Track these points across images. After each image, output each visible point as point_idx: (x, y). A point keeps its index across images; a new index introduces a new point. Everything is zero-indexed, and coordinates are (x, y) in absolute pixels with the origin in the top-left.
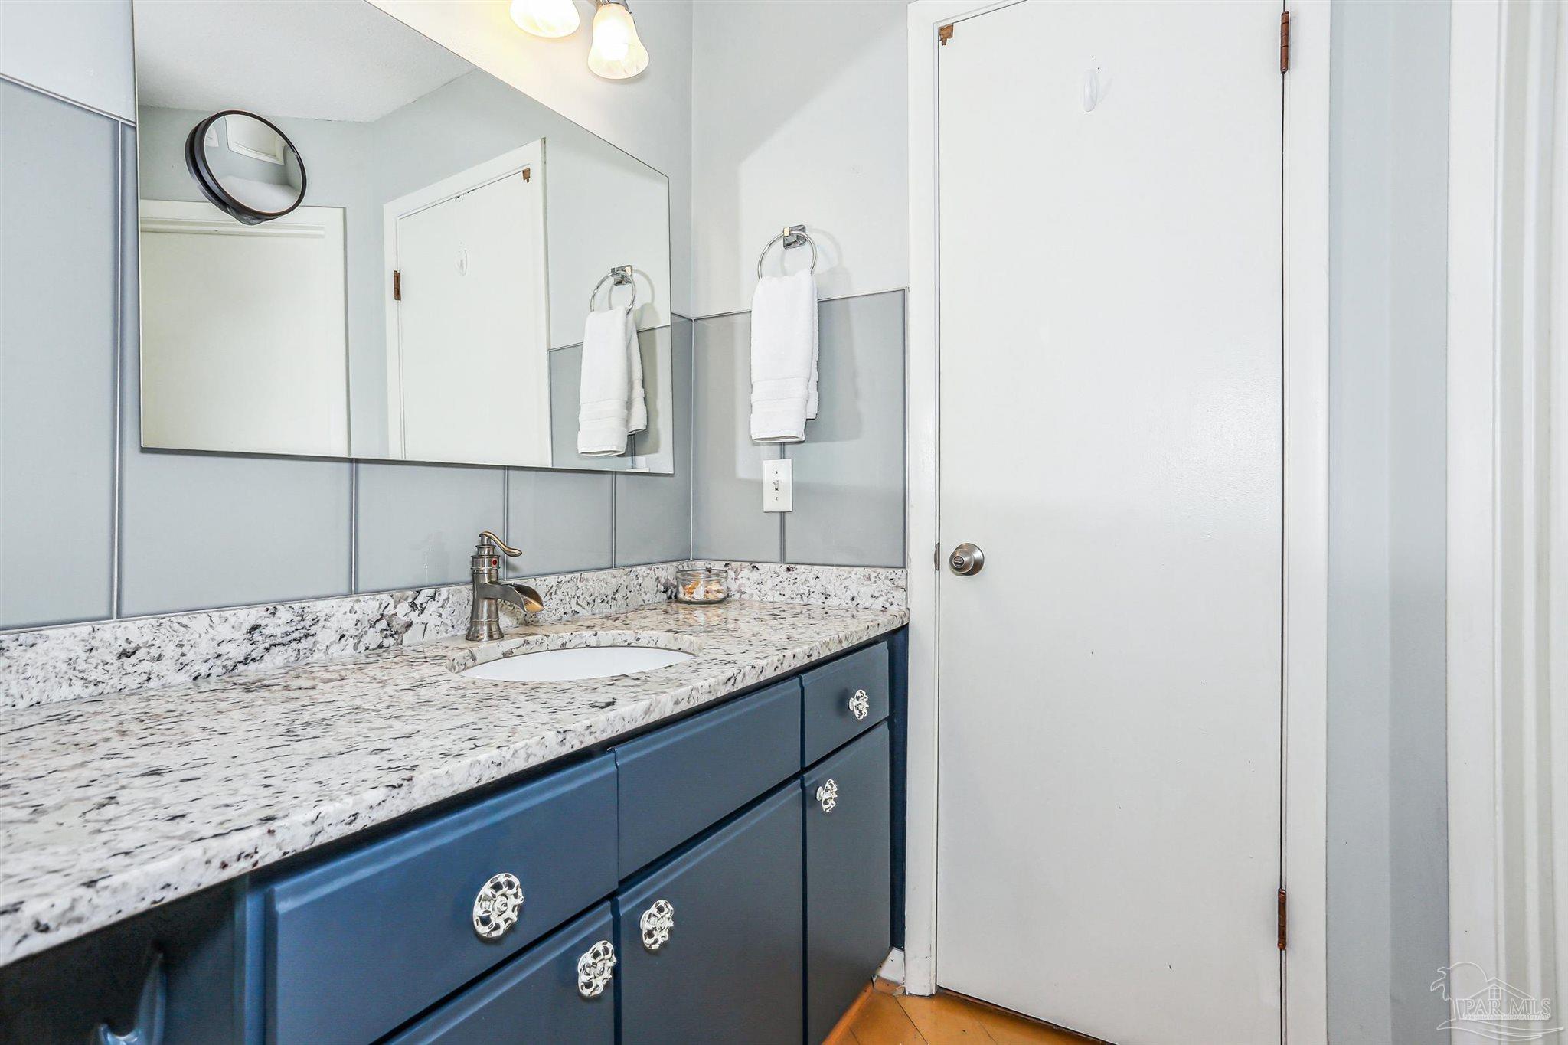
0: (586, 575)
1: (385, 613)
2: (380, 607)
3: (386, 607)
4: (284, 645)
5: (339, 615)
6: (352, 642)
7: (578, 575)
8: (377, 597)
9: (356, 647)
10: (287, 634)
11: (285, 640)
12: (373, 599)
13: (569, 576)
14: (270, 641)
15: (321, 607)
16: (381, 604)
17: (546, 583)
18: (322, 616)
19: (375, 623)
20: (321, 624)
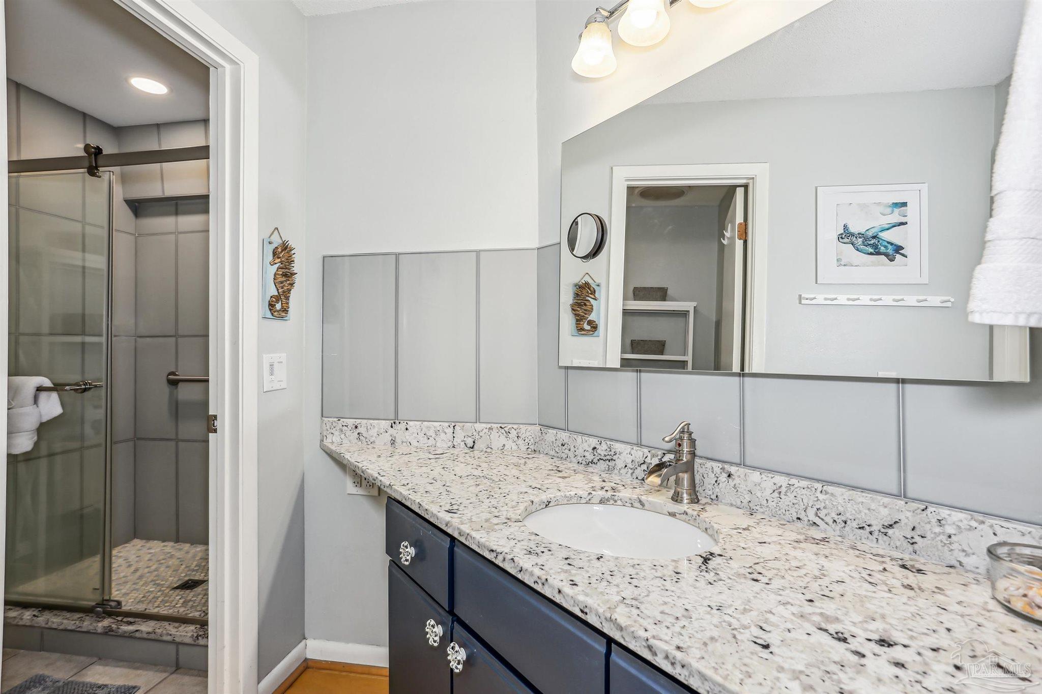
0: (830, 489)
1: (646, 460)
2: (643, 457)
3: (646, 457)
4: (604, 461)
5: (624, 454)
6: (630, 471)
7: (818, 486)
8: (642, 450)
9: (632, 474)
10: (605, 456)
11: (604, 458)
12: (640, 450)
13: (804, 483)
14: (599, 457)
15: (618, 447)
16: (643, 454)
17: (774, 480)
18: (618, 451)
19: (641, 465)
20: (617, 455)
